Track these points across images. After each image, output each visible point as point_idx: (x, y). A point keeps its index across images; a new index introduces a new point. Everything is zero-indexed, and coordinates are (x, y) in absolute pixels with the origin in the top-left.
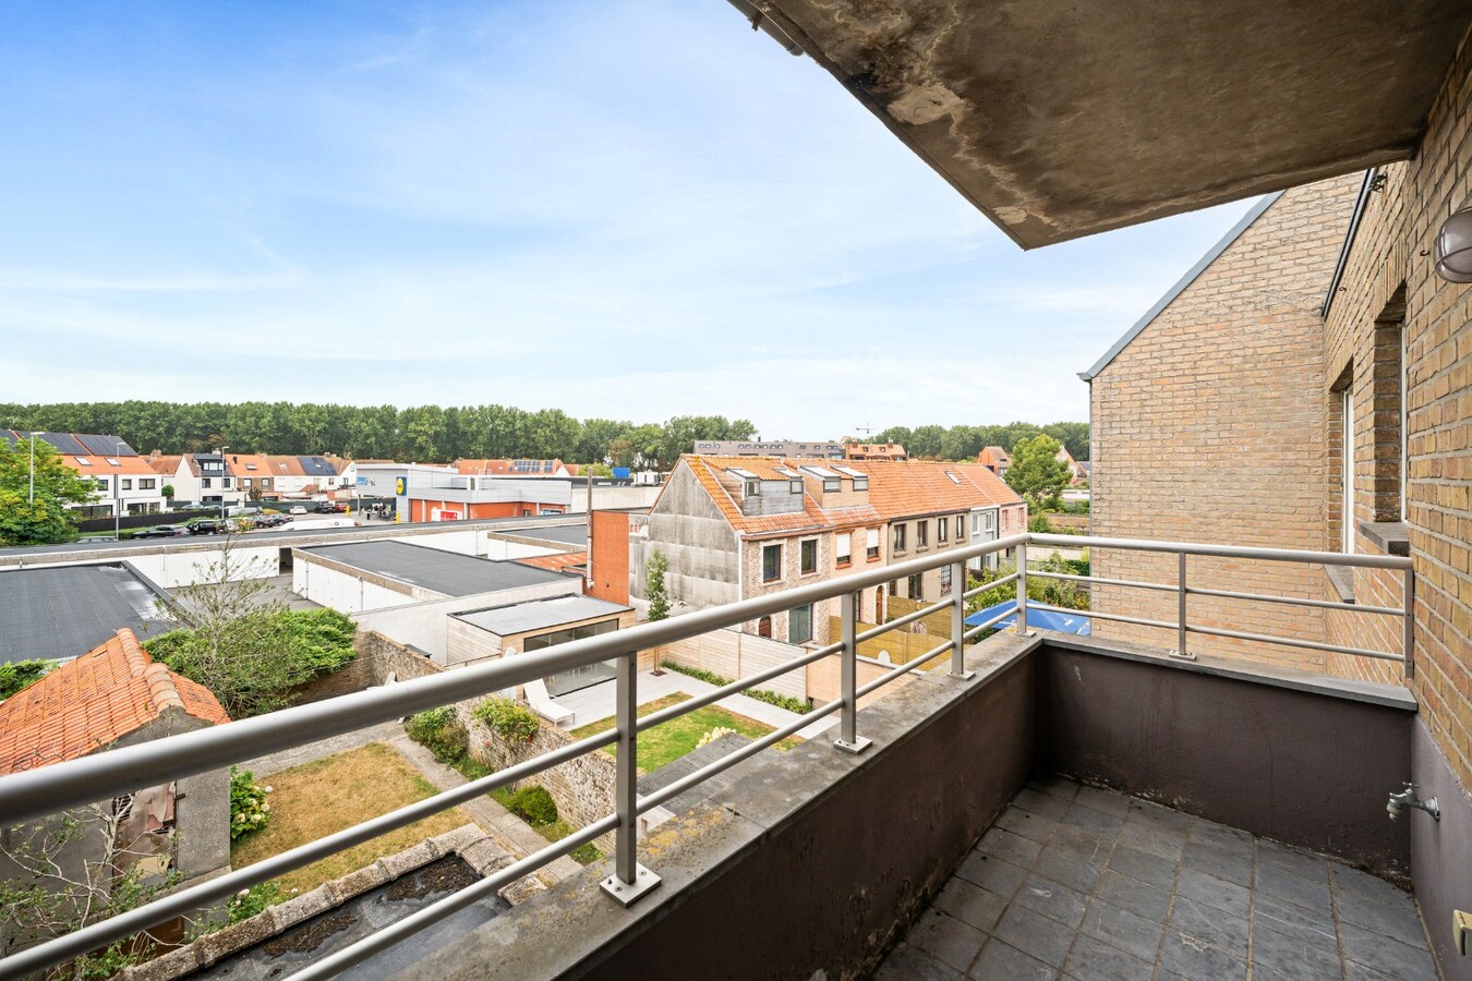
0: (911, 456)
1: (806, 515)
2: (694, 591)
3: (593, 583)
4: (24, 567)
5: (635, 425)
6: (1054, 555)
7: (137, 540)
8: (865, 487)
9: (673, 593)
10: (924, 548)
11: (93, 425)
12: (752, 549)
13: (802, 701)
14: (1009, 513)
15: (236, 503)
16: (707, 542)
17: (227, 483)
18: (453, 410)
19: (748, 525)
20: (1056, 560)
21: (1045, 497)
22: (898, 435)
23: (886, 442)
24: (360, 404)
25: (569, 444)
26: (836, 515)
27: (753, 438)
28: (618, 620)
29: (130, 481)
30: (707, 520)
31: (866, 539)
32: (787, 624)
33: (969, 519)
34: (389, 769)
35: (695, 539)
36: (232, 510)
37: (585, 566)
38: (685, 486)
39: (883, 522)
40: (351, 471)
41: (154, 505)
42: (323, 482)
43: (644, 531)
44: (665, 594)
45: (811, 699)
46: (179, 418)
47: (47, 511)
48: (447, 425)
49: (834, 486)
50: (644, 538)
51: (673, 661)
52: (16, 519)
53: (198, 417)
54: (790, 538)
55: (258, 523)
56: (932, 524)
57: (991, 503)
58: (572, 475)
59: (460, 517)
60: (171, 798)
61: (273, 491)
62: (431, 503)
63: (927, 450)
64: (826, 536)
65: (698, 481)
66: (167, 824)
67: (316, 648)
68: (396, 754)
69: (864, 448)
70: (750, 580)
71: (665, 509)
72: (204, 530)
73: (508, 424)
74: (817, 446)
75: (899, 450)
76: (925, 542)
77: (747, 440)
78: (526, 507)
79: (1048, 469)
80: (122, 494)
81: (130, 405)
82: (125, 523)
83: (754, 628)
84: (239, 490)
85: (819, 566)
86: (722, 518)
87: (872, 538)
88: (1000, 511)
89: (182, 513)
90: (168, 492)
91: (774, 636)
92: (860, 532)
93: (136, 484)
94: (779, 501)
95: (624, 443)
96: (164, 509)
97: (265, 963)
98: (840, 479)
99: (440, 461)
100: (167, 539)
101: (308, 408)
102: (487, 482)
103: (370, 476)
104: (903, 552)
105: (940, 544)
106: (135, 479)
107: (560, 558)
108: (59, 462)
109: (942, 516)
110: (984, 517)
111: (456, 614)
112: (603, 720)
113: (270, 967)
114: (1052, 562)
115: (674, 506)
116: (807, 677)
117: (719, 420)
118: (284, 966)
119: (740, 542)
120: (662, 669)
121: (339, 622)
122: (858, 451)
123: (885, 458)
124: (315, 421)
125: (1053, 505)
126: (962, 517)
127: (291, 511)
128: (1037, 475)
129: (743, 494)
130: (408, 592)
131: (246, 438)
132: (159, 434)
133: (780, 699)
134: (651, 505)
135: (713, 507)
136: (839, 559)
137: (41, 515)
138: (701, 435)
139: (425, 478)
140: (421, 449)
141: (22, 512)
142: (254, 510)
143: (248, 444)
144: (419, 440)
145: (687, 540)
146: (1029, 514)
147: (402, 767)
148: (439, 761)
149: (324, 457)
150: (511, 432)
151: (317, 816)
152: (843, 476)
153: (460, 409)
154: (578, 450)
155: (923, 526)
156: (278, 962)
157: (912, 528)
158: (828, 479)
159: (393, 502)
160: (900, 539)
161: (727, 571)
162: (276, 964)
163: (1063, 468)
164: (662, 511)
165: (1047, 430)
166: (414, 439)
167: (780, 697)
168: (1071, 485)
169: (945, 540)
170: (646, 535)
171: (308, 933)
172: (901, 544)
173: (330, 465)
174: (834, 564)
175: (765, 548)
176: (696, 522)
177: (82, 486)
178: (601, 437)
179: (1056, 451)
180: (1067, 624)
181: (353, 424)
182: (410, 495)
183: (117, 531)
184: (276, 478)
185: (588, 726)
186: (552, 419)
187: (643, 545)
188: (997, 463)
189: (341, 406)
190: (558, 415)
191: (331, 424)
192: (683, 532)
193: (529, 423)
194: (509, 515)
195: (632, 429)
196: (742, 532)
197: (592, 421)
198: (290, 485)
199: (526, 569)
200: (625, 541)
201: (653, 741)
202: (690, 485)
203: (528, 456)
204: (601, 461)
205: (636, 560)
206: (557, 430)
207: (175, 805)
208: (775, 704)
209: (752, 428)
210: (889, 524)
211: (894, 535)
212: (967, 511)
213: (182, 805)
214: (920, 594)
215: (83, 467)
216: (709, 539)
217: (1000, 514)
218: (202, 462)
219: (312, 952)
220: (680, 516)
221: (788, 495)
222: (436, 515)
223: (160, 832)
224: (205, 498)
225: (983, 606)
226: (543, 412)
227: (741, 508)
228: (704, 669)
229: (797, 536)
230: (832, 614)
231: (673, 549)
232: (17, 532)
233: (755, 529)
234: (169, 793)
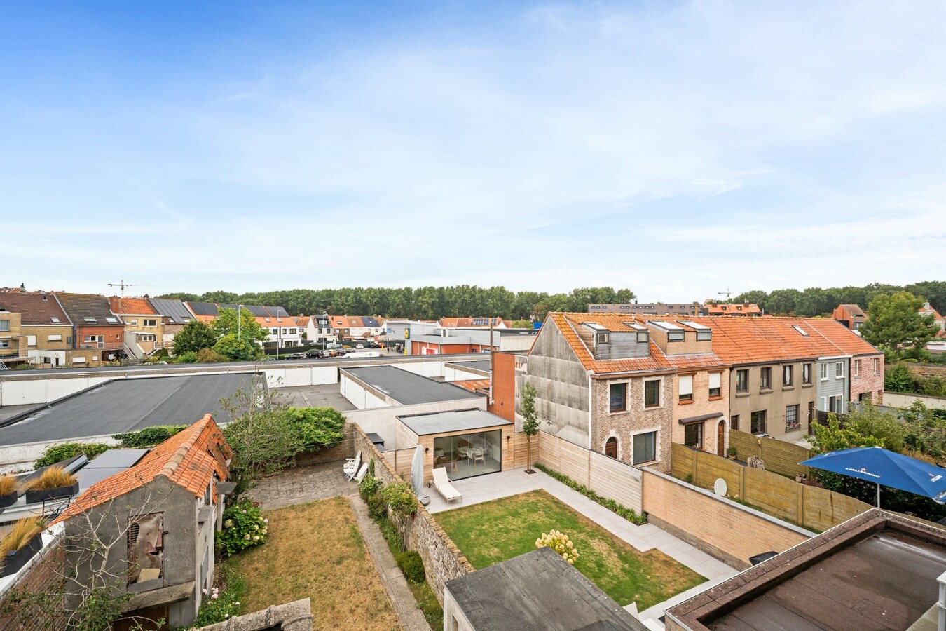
0: (766, 313)
1: (651, 360)
2: (557, 415)
3: (493, 401)
4: (230, 372)
5: (550, 295)
6: (916, 404)
7: (285, 360)
8: (708, 338)
9: (543, 414)
10: (768, 390)
11: (281, 302)
12: (599, 386)
13: (638, 513)
14: (863, 363)
15: (332, 342)
16: (566, 378)
17: (329, 332)
18: (442, 289)
19: (598, 367)
20: (918, 408)
21: (904, 349)
22: (755, 297)
23: (743, 302)
24: (395, 287)
25: (508, 307)
26: (680, 359)
27: (632, 301)
28: (501, 430)
29: (286, 330)
30: (566, 361)
31: (708, 381)
32: (632, 447)
33: (817, 368)
34: (340, 517)
35: (558, 375)
36: (329, 346)
37: (488, 389)
38: (551, 336)
39: (724, 367)
40: (385, 324)
41: (296, 342)
42: (373, 330)
43: (524, 368)
44: (536, 415)
45: (647, 514)
46: (314, 297)
47: (245, 344)
48: (438, 298)
49: (679, 336)
50: (524, 373)
51: (542, 463)
53: (322, 297)
54: (634, 378)
55: (339, 353)
56: (777, 372)
57: (842, 353)
58: (508, 327)
59: (436, 353)
60: (160, 533)
61: (349, 335)
62: (422, 344)
63: (782, 309)
64: (669, 378)
65: (560, 332)
66: (158, 549)
67: (319, 431)
68: (349, 507)
69: (722, 307)
70: (599, 411)
71: (538, 353)
72: (314, 356)
73: (472, 296)
74: (682, 306)
75: (754, 308)
76: (768, 385)
77: (628, 303)
78: (475, 347)
79: (910, 323)
80: (283, 336)
81: (295, 291)
82: (282, 351)
83: (602, 448)
84: (334, 335)
85: (662, 402)
86: (576, 361)
87: (714, 381)
88: (853, 360)
89: (308, 346)
90: (304, 336)
91: (620, 456)
92: (701, 376)
93: (288, 332)
94: (627, 348)
95: (543, 307)
96: (300, 344)
98: (683, 331)
99: (434, 319)
100: (297, 360)
101: (370, 290)
102: (453, 332)
103: (393, 328)
104: (746, 393)
105: (784, 388)
106: (288, 329)
107: (480, 382)
108: (254, 320)
109: (789, 364)
110: (834, 367)
111: (400, 417)
112: (482, 504)
114: (913, 410)
115: (543, 350)
116: (643, 494)
117: (608, 290)
119: (590, 380)
120: (533, 468)
121: (335, 416)
122: (718, 309)
123: (742, 315)
124: (373, 297)
125: (915, 355)
126: (809, 365)
127: (357, 347)
128: (896, 328)
129: (594, 342)
130: (384, 399)
131: (342, 307)
132: (306, 306)
133: (620, 508)
134: (529, 349)
135: (571, 352)
136: (681, 397)
137: (242, 347)
138: (594, 300)
139: (420, 329)
140: (425, 312)
141: (235, 344)
142: (338, 345)
143: (343, 310)
144: (424, 307)
145: (553, 376)
146: (886, 362)
147: (349, 517)
148: (370, 516)
149: (374, 317)
150: (473, 301)
151: (291, 542)
152: (687, 329)
153: (445, 288)
154: (514, 311)
155: (766, 372)
157: (755, 375)
158: (672, 331)
159: (403, 342)
160: (742, 379)
161: (581, 401)
163: (929, 321)
164: (536, 354)
165: (908, 288)
166: (421, 306)
167: (620, 506)
168: (937, 337)
169: (791, 384)
170: (526, 370)
172: (743, 386)
173: (376, 321)
174: (676, 401)
175: (612, 386)
176: (559, 362)
177: (262, 333)
178: (528, 303)
179: (919, 307)
180: (933, 480)
181: (391, 298)
182: (412, 339)
183: (277, 355)
184: (351, 328)
185: (470, 506)
186: (498, 292)
187: (524, 378)
188: (852, 318)
189: (385, 288)
190: (502, 289)
191: (381, 299)
192: (550, 370)
193: (484, 295)
194: (464, 352)
195: (548, 297)
196: (592, 372)
197: (522, 293)
198: (357, 333)
199: (455, 388)
200: (512, 374)
201: (512, 527)
202: (554, 334)
203: (484, 316)
204: (528, 318)
205: (519, 387)
206: (501, 299)
207: (162, 538)
208: (615, 511)
209: (632, 294)
210: (731, 369)
211: (736, 378)
212: (815, 360)
213: (167, 538)
214: (763, 430)
215: (263, 323)
216: (568, 376)
217: (852, 364)
218: (318, 320)
220: (548, 358)
221: (635, 344)
222: (424, 351)
223: (153, 553)
224: (319, 339)
225: (828, 450)
226: (493, 288)
227: (593, 353)
228: (563, 472)
229: (641, 377)
230: (673, 441)
231: (544, 382)
232: (233, 355)
233: (604, 370)
234: (159, 530)
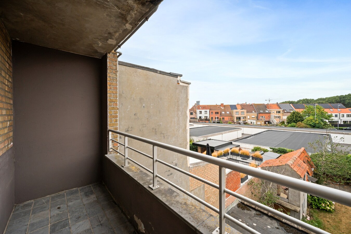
4: (311, 133)
7: (344, 130)
29: (344, 115)
47: (318, 121)
52: (312, 123)
66: (287, 189)
80: (341, 118)
82: (341, 125)
93: (345, 116)
97: (278, 225)
106: (345, 114)
108: (323, 110)
113: (278, 226)
118: (280, 229)
137: (317, 122)
141: (313, 121)
156: (280, 227)
162: (279, 227)
171: (290, 228)
177: (328, 116)
183: (338, 127)
215: (328, 112)
219: (287, 233)
223: (285, 189)
232: (313, 125)
